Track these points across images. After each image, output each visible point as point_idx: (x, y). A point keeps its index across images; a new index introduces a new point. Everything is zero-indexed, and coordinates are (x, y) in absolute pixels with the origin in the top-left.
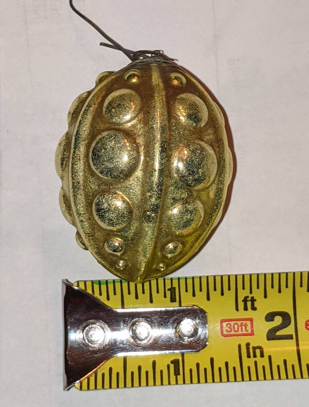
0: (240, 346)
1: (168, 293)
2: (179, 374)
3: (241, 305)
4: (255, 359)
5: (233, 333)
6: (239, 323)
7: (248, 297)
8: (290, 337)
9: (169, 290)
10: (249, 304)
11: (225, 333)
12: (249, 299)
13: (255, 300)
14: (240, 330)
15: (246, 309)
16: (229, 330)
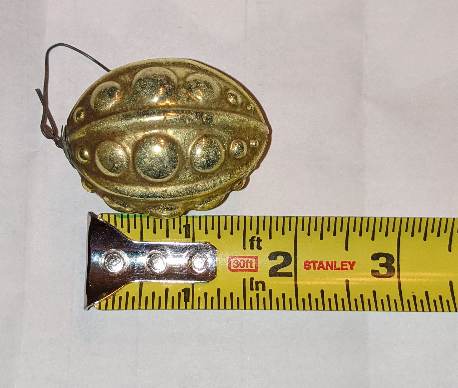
0: (244, 280)
1: (183, 230)
2: (189, 301)
3: (248, 244)
4: (257, 292)
5: (239, 268)
6: (245, 260)
7: (255, 237)
8: (289, 275)
9: (184, 226)
10: (255, 243)
11: (232, 268)
12: (256, 239)
13: (261, 241)
14: (245, 266)
15: (252, 248)
16: (236, 265)
